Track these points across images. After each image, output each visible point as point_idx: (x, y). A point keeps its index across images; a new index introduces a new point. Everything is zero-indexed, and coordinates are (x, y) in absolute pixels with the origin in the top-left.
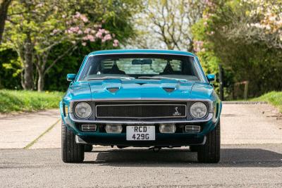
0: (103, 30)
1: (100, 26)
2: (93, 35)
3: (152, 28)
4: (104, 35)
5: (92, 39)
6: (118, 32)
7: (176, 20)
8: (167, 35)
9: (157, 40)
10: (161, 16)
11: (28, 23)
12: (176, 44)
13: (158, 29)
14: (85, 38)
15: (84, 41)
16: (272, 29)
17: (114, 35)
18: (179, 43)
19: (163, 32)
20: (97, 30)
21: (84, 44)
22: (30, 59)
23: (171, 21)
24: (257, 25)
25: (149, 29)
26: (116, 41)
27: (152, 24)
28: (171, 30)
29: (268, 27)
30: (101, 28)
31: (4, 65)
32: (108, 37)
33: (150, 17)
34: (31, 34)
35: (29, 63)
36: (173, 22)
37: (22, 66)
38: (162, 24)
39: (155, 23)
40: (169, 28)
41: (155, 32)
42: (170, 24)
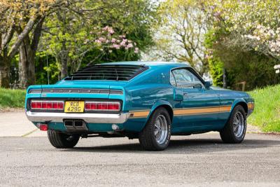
0: (126, 40)
1: (124, 36)
2: (118, 44)
3: (175, 37)
4: (127, 43)
5: (117, 47)
6: (139, 41)
7: (194, 31)
8: (187, 43)
9: (179, 46)
10: (182, 27)
11: (64, 34)
12: (194, 50)
13: (180, 38)
14: (111, 47)
15: (111, 49)
16: (261, 40)
17: (135, 44)
18: (197, 50)
19: (184, 41)
20: (121, 39)
21: (111, 51)
22: (65, 63)
23: (190, 31)
24: (250, 36)
25: (173, 38)
26: (137, 49)
27: (175, 34)
28: (190, 39)
29: (258, 38)
30: (125, 39)
31: (45, 68)
32: (131, 45)
33: (173, 28)
34: (67, 43)
35: (65, 67)
36: (192, 32)
37: (59, 69)
38: (183, 34)
39: (177, 33)
40: (188, 37)
41: (178, 40)
42: (189, 34)
